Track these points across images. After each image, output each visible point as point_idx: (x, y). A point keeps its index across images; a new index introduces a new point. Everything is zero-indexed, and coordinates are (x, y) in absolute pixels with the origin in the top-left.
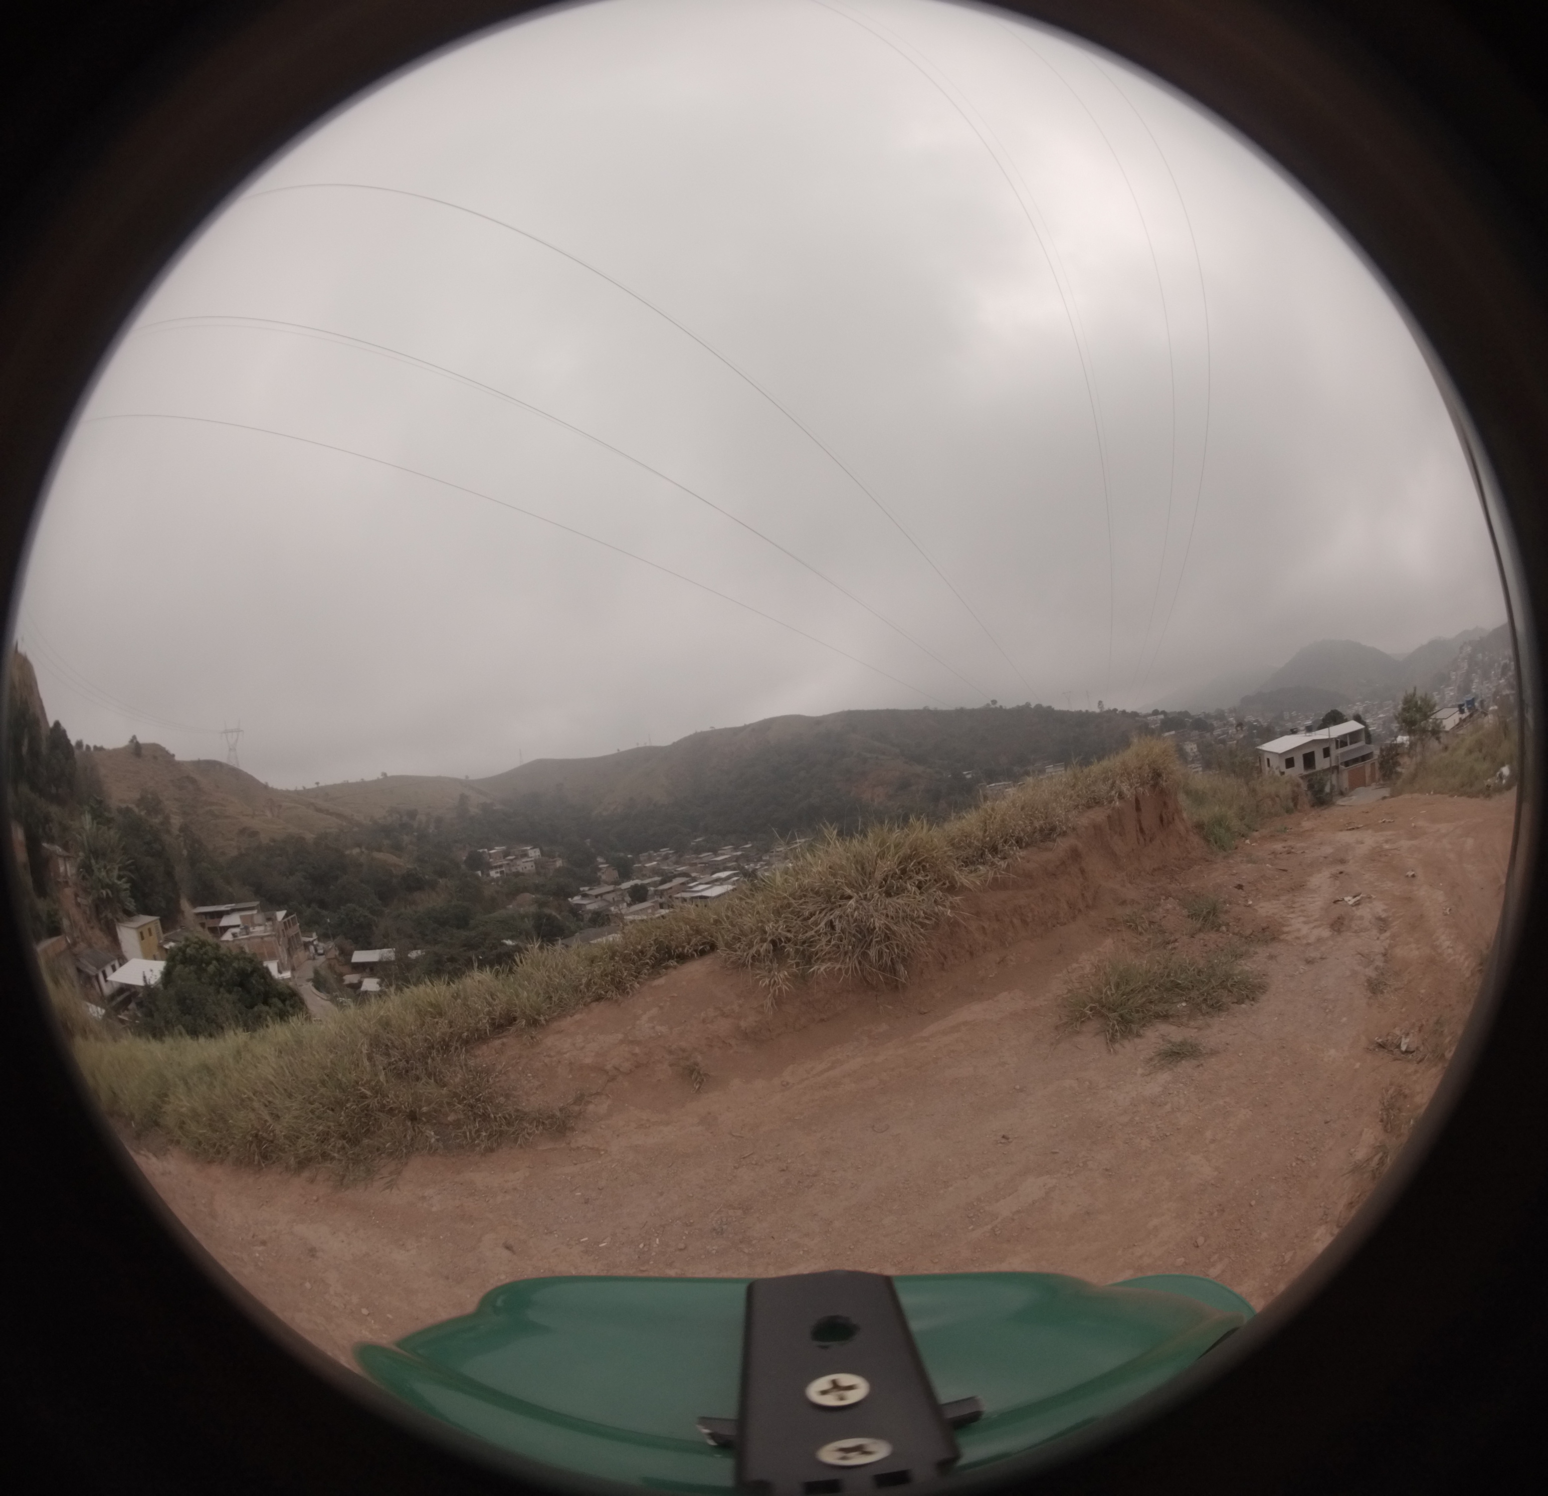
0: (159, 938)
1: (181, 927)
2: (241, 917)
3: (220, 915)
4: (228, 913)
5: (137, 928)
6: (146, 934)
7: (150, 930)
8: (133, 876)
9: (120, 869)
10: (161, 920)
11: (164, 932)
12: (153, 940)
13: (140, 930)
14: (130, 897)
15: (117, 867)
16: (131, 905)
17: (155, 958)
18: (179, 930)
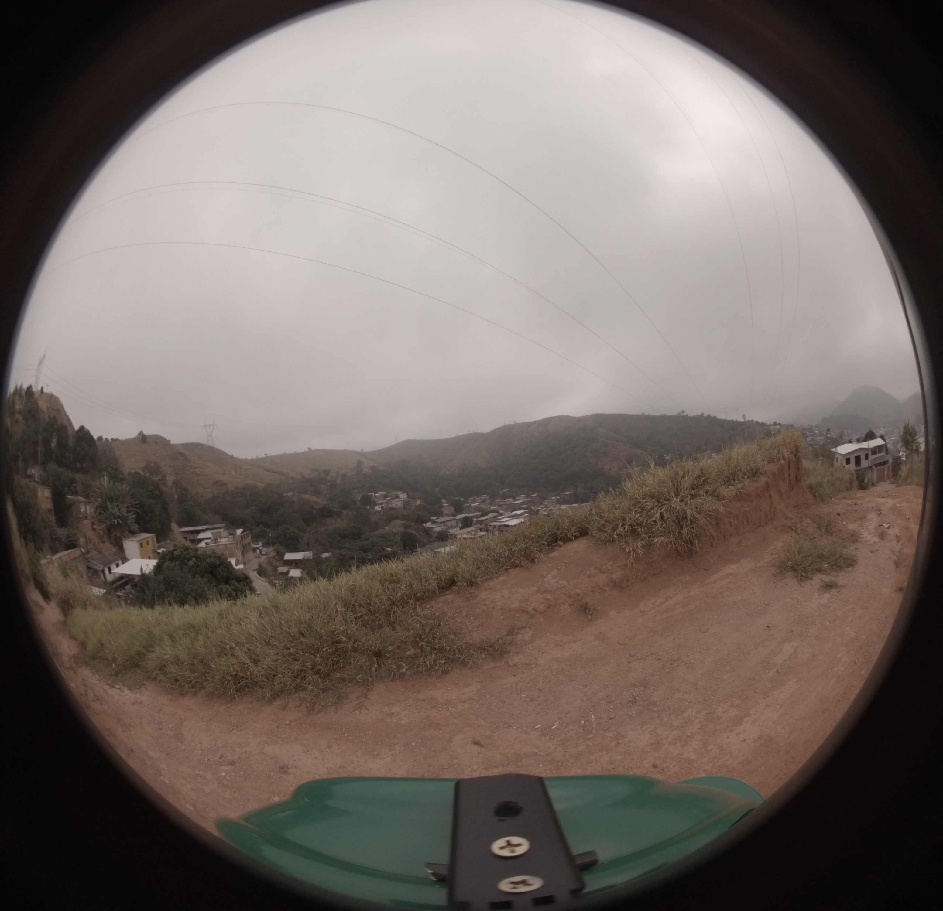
0: (154, 546)
1: (170, 540)
2: (212, 533)
3: (198, 532)
4: (203, 531)
5: (138, 541)
6: (144, 544)
7: (148, 542)
8: (137, 511)
9: (128, 507)
10: (157, 536)
11: (158, 543)
12: (150, 548)
13: (141, 542)
14: (135, 523)
15: (125, 506)
16: (135, 527)
17: (149, 558)
18: (169, 541)
